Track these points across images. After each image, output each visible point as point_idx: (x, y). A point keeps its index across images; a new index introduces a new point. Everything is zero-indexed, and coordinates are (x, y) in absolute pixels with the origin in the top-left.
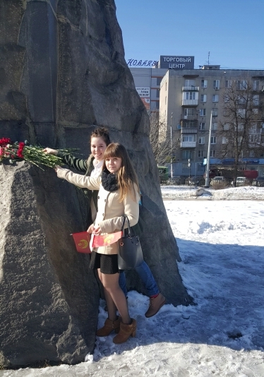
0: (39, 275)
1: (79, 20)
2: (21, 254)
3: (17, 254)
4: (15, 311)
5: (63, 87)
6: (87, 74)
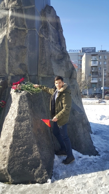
0: (28, 140)
1: (48, 36)
2: (21, 130)
3: (19, 131)
4: (17, 157)
5: (41, 61)
6: (51, 56)
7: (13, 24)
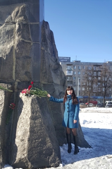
0: (42, 134)
1: (47, 48)
2: (36, 127)
3: (34, 127)
4: (34, 147)
5: (42, 70)
7: (20, 36)
